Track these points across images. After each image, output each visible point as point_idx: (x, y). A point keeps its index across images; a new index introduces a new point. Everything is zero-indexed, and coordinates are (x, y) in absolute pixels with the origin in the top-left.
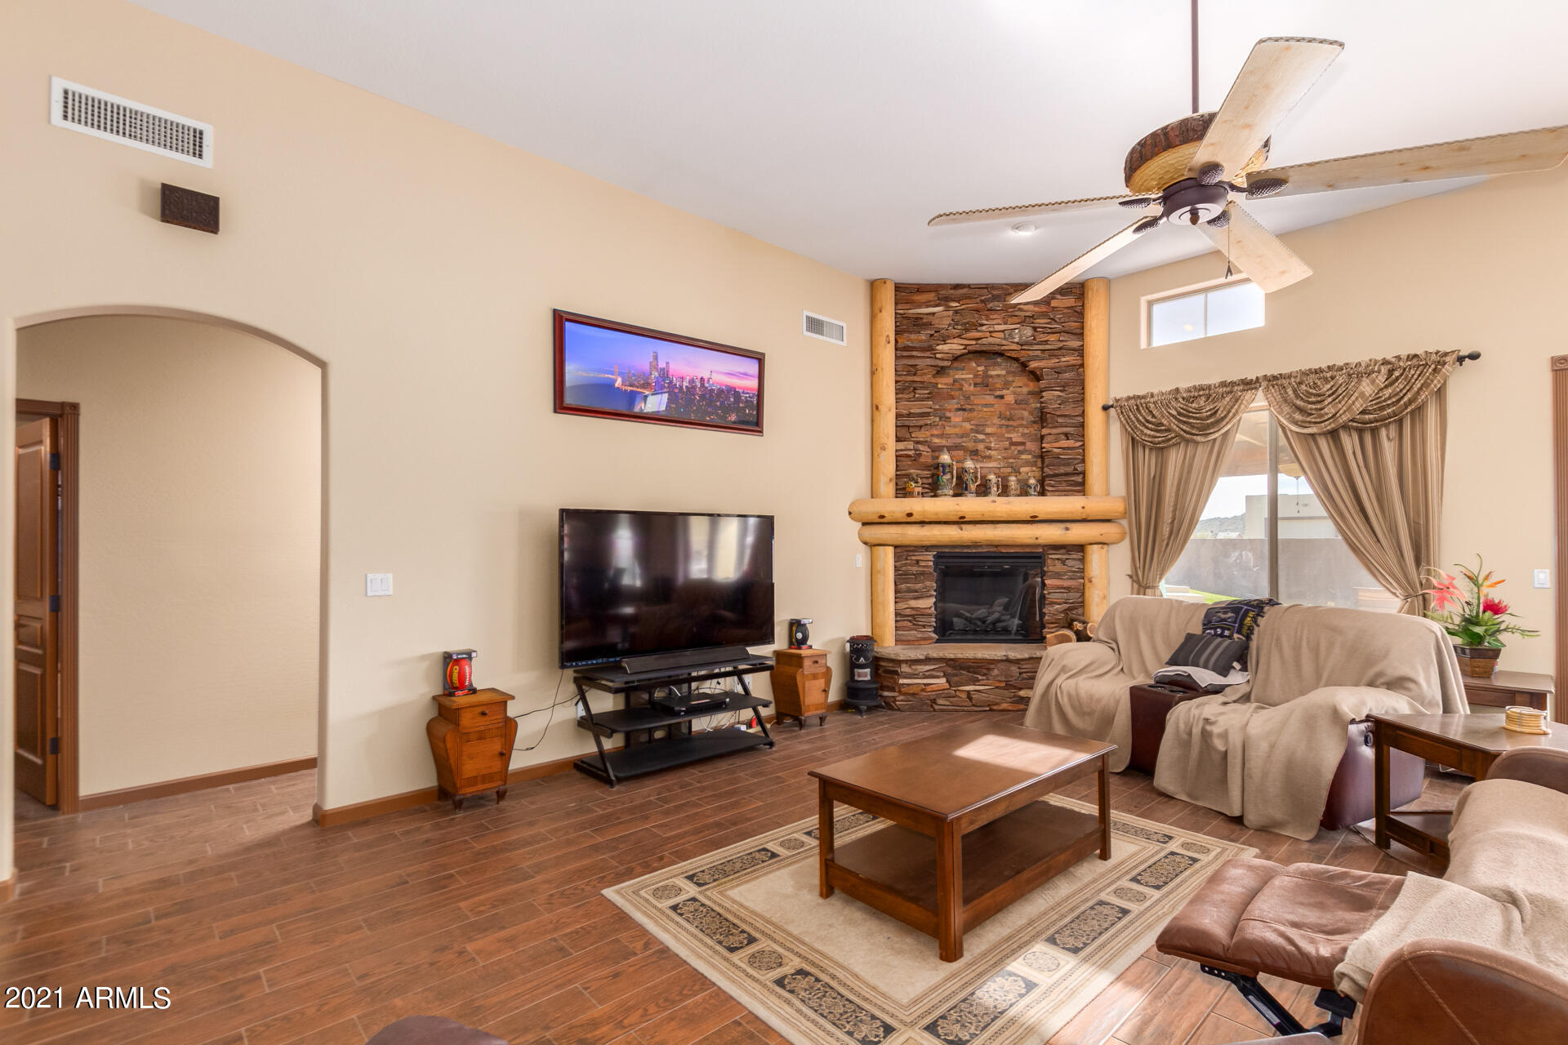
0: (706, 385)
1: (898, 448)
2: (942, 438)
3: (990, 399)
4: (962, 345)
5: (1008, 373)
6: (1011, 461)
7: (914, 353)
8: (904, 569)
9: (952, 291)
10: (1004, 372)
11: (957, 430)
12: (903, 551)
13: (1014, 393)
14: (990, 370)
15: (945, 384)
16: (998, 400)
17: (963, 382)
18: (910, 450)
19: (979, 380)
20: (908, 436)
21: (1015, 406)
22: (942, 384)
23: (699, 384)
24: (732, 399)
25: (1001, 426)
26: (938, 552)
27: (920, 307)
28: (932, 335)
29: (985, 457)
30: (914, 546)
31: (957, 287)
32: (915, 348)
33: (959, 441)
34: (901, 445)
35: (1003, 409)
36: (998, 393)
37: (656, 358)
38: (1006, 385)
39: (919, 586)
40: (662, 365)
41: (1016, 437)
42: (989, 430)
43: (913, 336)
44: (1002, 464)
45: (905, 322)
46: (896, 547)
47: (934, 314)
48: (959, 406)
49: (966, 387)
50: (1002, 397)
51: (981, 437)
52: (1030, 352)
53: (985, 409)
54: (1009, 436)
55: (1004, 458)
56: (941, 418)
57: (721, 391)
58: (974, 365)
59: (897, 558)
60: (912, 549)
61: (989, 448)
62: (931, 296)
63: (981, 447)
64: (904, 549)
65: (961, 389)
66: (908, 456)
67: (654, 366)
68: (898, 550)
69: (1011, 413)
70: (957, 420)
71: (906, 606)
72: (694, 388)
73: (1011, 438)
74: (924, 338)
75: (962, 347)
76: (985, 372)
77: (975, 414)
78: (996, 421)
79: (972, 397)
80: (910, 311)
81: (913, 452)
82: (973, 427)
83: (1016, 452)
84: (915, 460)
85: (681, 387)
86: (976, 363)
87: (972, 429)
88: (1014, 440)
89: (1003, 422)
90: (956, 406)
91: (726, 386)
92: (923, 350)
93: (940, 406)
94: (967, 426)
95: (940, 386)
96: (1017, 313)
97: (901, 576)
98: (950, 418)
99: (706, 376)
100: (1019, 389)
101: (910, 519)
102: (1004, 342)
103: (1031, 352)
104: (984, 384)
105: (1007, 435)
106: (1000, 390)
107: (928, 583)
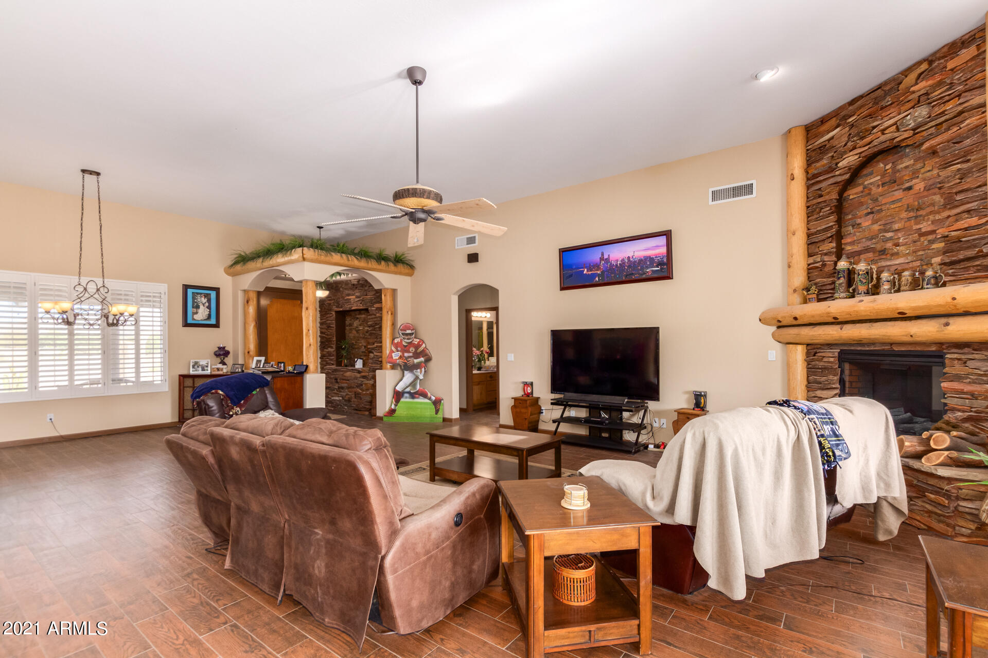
0: (631, 260)
1: (809, 263)
2: (854, 244)
3: (898, 194)
4: (856, 154)
5: (916, 161)
6: (921, 253)
7: (821, 178)
8: (813, 363)
9: (851, 108)
10: (912, 162)
11: (867, 234)
12: (813, 350)
13: (924, 180)
14: (897, 165)
15: (856, 194)
16: (906, 192)
17: (870, 186)
18: (819, 262)
19: (887, 179)
20: (817, 250)
21: (926, 193)
22: (853, 195)
23: (627, 261)
24: (648, 263)
25: (909, 219)
26: (841, 350)
27: (823, 136)
28: (833, 157)
29: (892, 255)
30: (821, 345)
31: (852, 103)
32: (820, 173)
33: (869, 243)
34: (811, 260)
35: (910, 201)
36: (907, 185)
37: (603, 254)
38: (915, 175)
39: (824, 379)
40: (606, 257)
41: (925, 226)
42: (896, 226)
43: (818, 165)
44: (910, 258)
45: (813, 154)
46: (808, 345)
47: (832, 138)
48: (869, 210)
49: (874, 190)
50: (910, 188)
51: (889, 235)
52: (922, 134)
53: (892, 206)
54: (918, 227)
55: (915, 252)
56: (853, 226)
57: (640, 260)
58: (882, 165)
59: (808, 354)
60: (819, 346)
61: (897, 245)
62: (833, 122)
63: (889, 245)
64: (813, 347)
65: (869, 194)
66: (817, 267)
67: (602, 259)
68: (809, 348)
69: (919, 203)
70: (867, 224)
71: (813, 395)
72: (624, 263)
73: (920, 229)
74: (825, 162)
75: (857, 157)
76: (893, 168)
77: (883, 213)
78: (904, 215)
79: (880, 199)
80: (816, 144)
81: (821, 263)
82: (882, 227)
83: (926, 243)
84: (821, 270)
85: (617, 265)
86: (883, 164)
87: (879, 230)
88: (923, 230)
89: (912, 214)
90: (866, 212)
91: (644, 257)
92: (827, 172)
93: (852, 215)
94: (876, 227)
95: (851, 197)
96: (910, 98)
97: (811, 370)
98: (860, 224)
99: (631, 255)
100: (928, 174)
101: (795, 322)
102: (896, 134)
103: (924, 132)
104: (892, 181)
105: (915, 227)
106: (908, 181)
107: (831, 377)
